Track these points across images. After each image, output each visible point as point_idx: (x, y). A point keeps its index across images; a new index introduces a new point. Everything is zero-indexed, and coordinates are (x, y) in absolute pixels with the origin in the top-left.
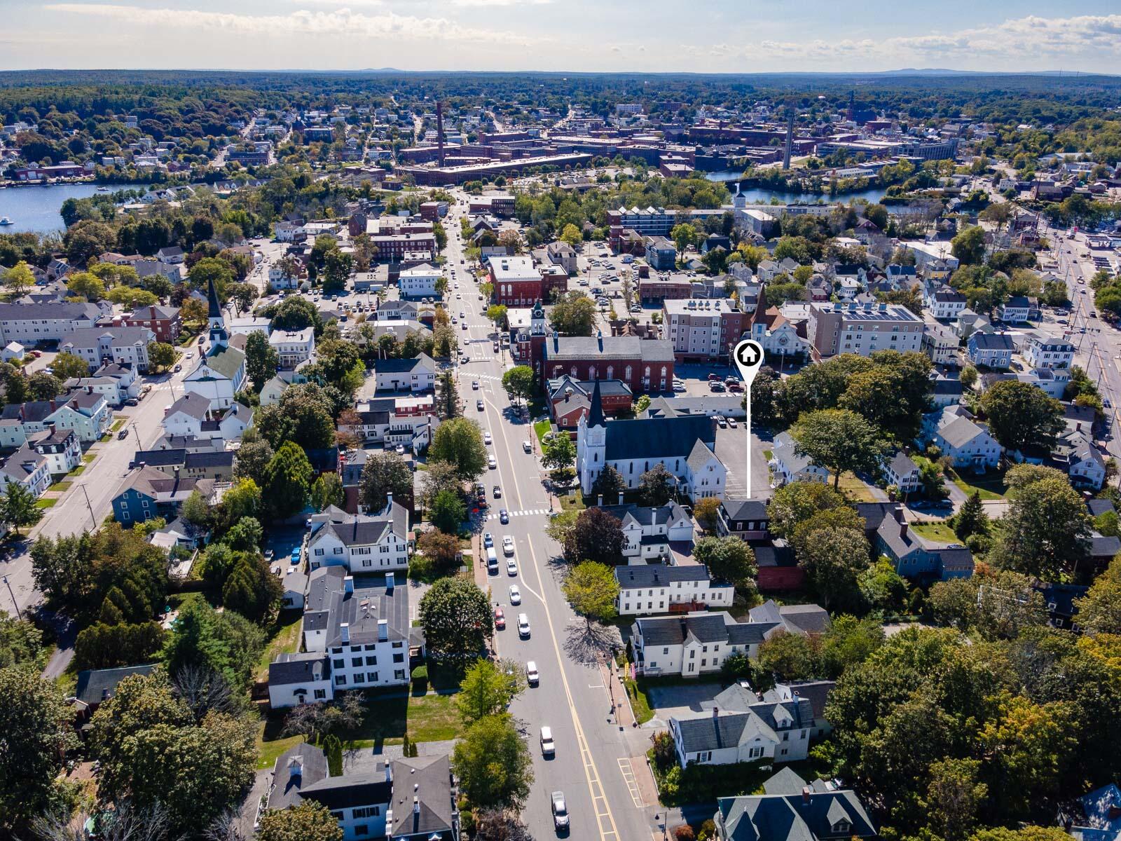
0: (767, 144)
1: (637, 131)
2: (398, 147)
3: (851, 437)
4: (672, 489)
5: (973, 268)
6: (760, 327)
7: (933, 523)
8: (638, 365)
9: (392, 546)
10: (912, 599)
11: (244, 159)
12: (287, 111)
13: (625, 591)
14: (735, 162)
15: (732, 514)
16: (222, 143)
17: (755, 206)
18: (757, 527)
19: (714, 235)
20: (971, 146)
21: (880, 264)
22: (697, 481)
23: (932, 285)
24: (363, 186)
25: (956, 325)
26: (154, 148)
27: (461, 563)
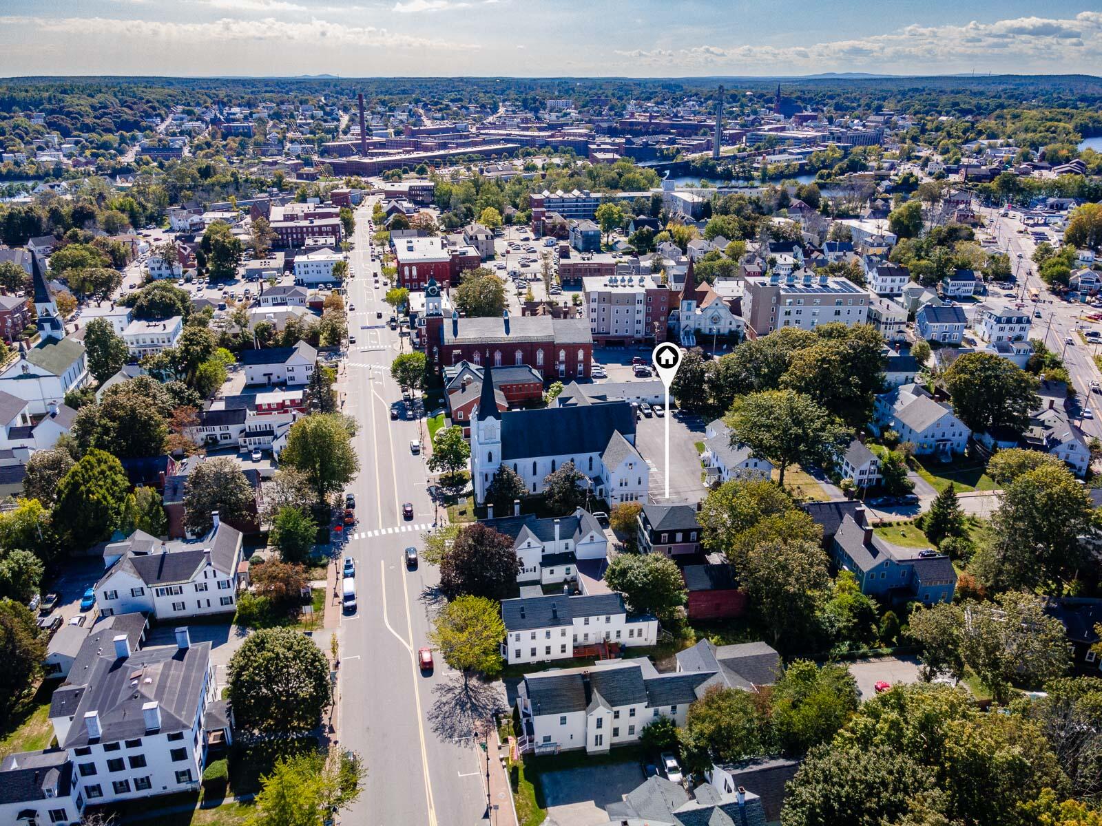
0: (696, 134)
1: (567, 125)
2: (321, 140)
3: (798, 423)
4: (583, 493)
5: (913, 241)
6: (689, 305)
7: (898, 524)
8: (550, 348)
9: (212, 583)
10: (884, 626)
11: (155, 154)
12: (207, 107)
13: (514, 633)
14: (665, 152)
15: (655, 524)
16: (134, 138)
17: (684, 189)
18: (686, 538)
19: (642, 217)
20: (897, 135)
21: (816, 242)
22: (613, 483)
23: (871, 261)
24: (275, 176)
25: (901, 300)
26: (60, 144)
27: (308, 601)
